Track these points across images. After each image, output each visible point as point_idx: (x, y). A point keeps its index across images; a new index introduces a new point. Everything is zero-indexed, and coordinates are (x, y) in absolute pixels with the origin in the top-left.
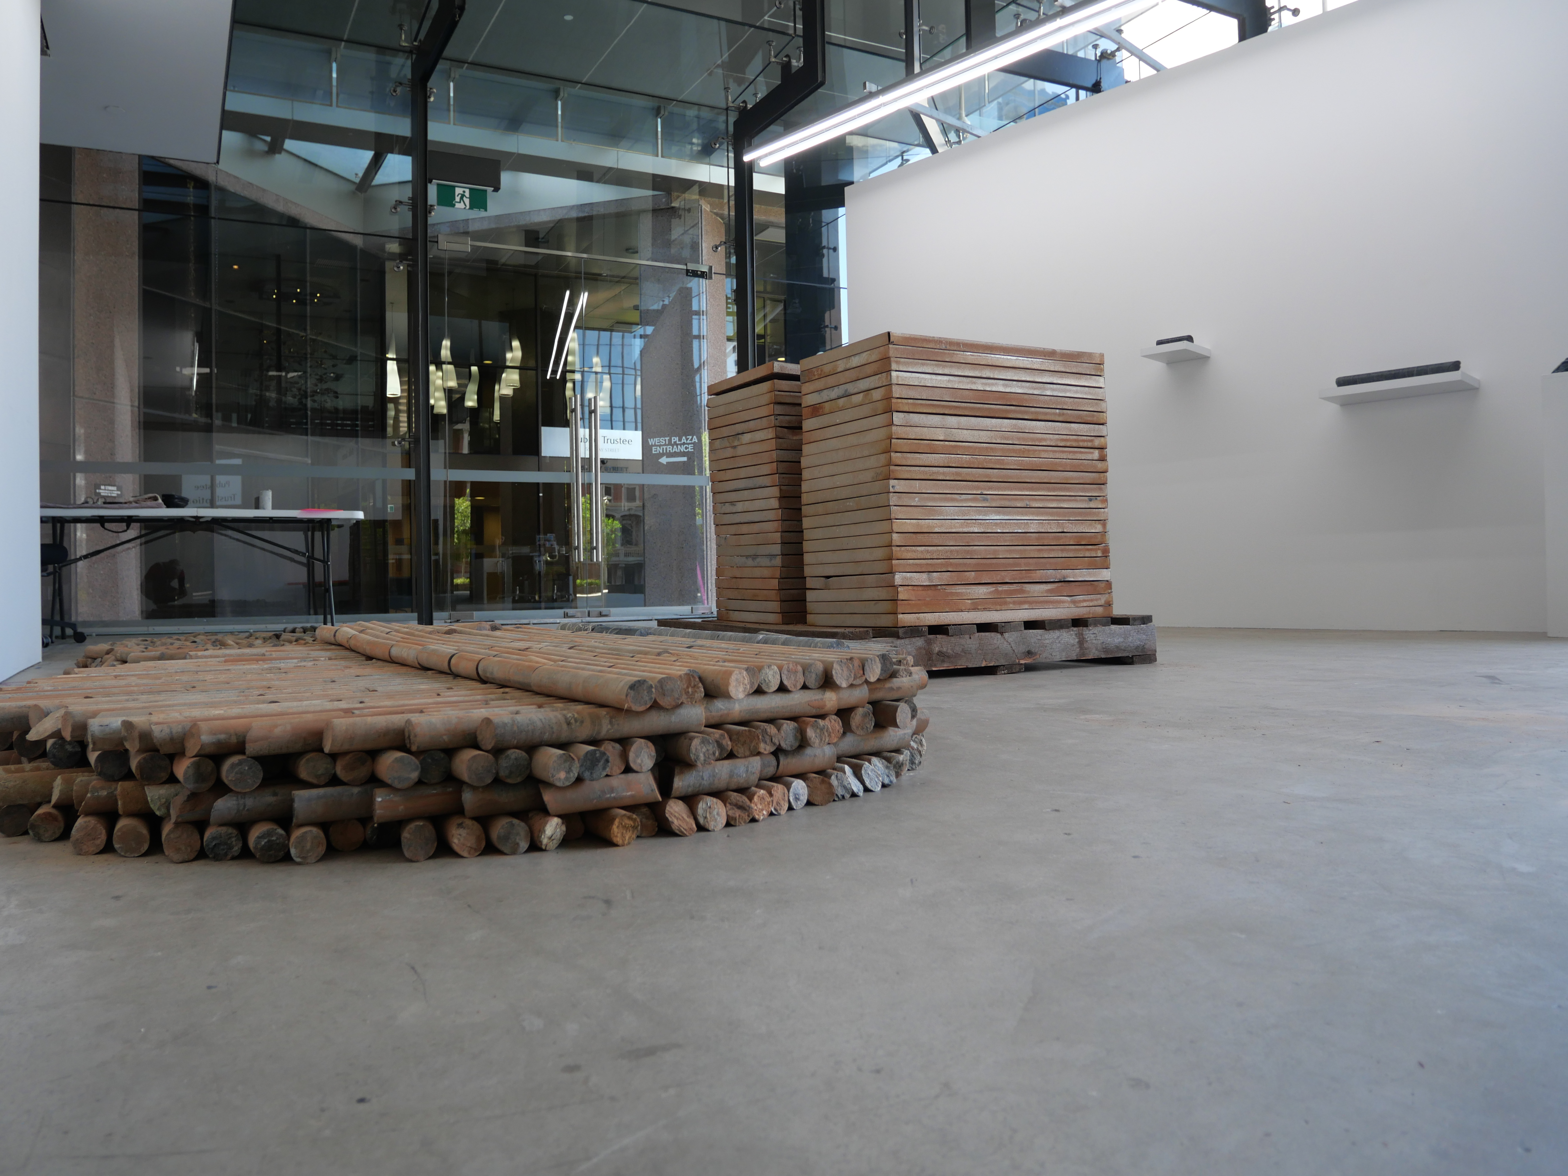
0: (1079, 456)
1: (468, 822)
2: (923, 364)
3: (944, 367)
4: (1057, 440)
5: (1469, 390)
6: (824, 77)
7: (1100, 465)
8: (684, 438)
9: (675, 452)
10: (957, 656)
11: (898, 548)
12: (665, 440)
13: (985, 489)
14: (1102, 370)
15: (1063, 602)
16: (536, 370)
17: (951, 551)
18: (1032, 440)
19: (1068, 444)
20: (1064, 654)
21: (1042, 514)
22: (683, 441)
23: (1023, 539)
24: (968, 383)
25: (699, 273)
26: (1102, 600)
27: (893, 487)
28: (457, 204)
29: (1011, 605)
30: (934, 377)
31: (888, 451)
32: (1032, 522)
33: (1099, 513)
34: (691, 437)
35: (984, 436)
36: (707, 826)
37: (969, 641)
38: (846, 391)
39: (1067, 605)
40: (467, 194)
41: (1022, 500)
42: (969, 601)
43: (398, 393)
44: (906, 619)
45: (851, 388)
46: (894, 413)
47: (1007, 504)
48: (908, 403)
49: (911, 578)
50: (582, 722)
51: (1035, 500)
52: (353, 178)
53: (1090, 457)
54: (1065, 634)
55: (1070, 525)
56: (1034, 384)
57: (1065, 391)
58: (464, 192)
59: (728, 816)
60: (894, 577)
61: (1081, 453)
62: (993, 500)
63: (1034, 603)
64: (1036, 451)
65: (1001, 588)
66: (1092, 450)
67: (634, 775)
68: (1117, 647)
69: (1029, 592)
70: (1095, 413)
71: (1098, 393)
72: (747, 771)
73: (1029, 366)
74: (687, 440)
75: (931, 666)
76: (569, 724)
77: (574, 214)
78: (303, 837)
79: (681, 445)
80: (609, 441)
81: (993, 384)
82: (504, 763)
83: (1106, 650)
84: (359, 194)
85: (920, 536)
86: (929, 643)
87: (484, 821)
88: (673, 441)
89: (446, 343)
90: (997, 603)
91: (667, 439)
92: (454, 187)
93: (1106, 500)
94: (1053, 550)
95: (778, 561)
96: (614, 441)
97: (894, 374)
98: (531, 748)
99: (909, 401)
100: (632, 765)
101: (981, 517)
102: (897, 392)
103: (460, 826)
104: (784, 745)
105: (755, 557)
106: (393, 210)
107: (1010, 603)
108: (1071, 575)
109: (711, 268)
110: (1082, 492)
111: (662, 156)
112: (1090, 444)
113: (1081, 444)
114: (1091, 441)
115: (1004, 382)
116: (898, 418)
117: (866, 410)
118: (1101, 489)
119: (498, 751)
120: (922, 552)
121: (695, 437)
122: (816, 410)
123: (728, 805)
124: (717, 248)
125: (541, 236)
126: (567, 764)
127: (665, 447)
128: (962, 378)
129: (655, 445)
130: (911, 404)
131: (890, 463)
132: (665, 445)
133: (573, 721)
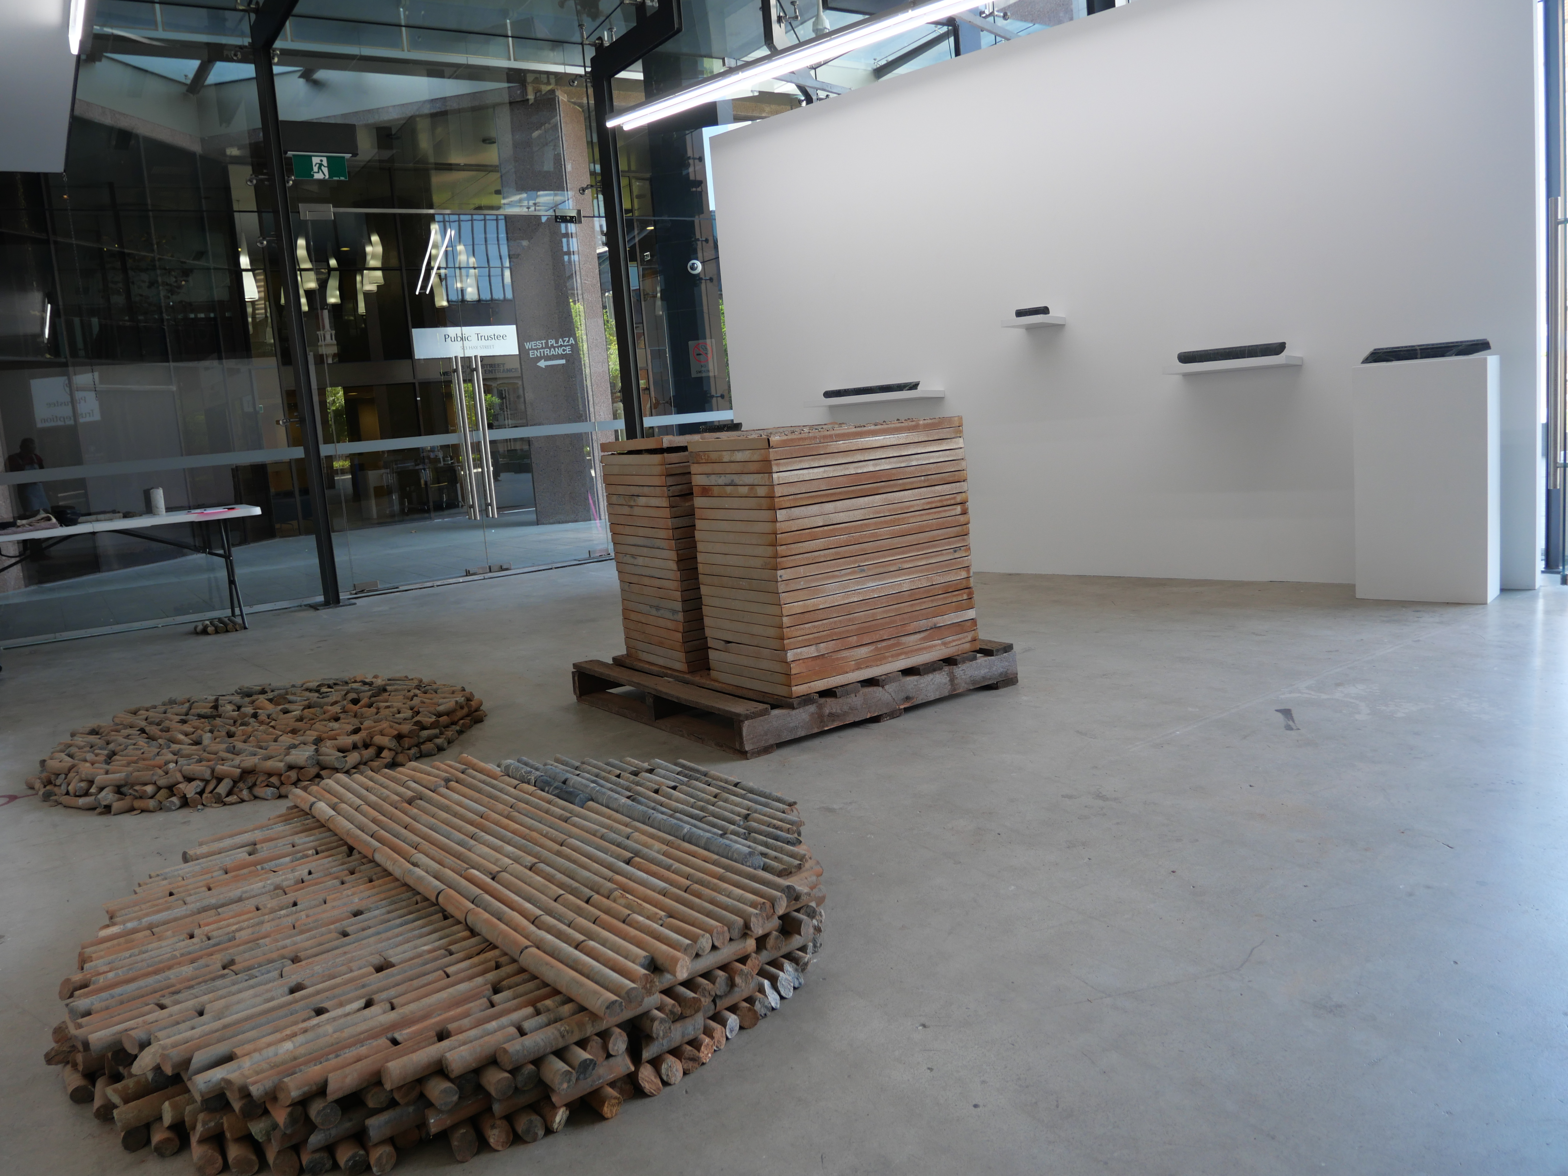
0: (943, 515)
1: (498, 1122)
2: (800, 461)
3: (819, 460)
4: (924, 504)
5: (1295, 368)
6: (680, 23)
7: (962, 519)
8: (561, 340)
9: (553, 355)
10: (845, 714)
11: (788, 629)
12: (542, 343)
13: (862, 562)
14: (961, 432)
15: (935, 646)
16: (400, 270)
17: (835, 622)
18: (902, 508)
19: (933, 506)
20: (937, 693)
21: (913, 573)
22: (560, 343)
23: (898, 598)
24: (842, 470)
25: (568, 218)
26: (969, 636)
27: (780, 576)
28: (315, 174)
29: (890, 659)
30: (811, 471)
31: (774, 544)
32: (904, 582)
33: (963, 561)
34: (567, 339)
35: (858, 515)
36: (669, 1082)
37: (855, 699)
38: (733, 481)
39: (938, 648)
40: (325, 163)
41: (895, 564)
42: (853, 663)
43: (256, 296)
44: (799, 690)
45: (737, 479)
46: (778, 512)
47: (882, 570)
48: (790, 500)
49: (801, 653)
50: (572, 1032)
51: (907, 562)
52: (183, 80)
53: (953, 513)
54: (937, 676)
55: (938, 578)
56: (901, 458)
57: (929, 458)
58: (321, 161)
59: (684, 1069)
60: (786, 654)
61: (945, 511)
62: (869, 569)
63: (908, 653)
64: (905, 518)
65: (880, 645)
66: (954, 507)
67: (613, 1058)
68: (983, 677)
69: (905, 643)
70: (956, 473)
71: (959, 454)
72: (694, 1029)
73: (895, 443)
74: (564, 342)
75: (824, 727)
76: (563, 1037)
77: (427, 110)
78: (380, 1158)
79: (558, 347)
80: (483, 338)
81: (864, 466)
82: (520, 1078)
83: (974, 682)
84: (192, 95)
85: (807, 615)
86: (820, 707)
87: (509, 1118)
88: (550, 344)
89: (301, 242)
90: (878, 659)
91: (543, 342)
92: (311, 156)
93: (969, 548)
94: (924, 602)
95: (680, 617)
96: (489, 338)
97: (775, 476)
98: (538, 1062)
99: (790, 497)
100: (611, 1053)
101: (859, 587)
102: (778, 491)
103: (493, 1127)
104: (718, 993)
105: (658, 608)
106: (249, 183)
107: (889, 657)
108: (941, 621)
109: (579, 212)
110: (947, 546)
111: (515, 60)
112: (953, 502)
113: (945, 503)
114: (954, 498)
115: (873, 462)
116: (781, 515)
117: (752, 503)
118: (964, 540)
119: (514, 1071)
120: (809, 628)
121: (571, 339)
122: (706, 491)
123: (683, 1060)
124: (584, 191)
125: (393, 132)
126: (568, 1077)
127: (542, 350)
128: (836, 466)
129: (532, 349)
130: (791, 500)
131: (776, 556)
132: (542, 348)
133: (566, 1033)
